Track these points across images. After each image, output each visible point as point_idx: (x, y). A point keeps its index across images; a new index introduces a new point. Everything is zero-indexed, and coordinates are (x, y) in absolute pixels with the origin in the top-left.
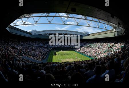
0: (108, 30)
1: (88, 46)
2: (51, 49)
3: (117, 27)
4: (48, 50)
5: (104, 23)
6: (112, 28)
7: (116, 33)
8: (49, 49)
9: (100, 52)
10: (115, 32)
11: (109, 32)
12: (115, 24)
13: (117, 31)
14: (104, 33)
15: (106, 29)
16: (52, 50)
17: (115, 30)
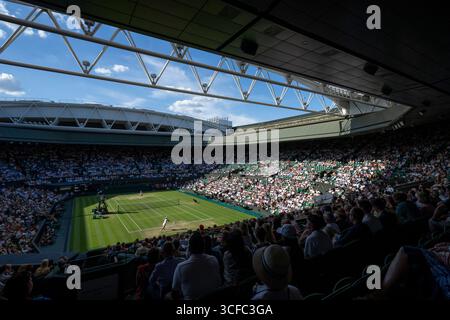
0: (314, 113)
1: (233, 172)
2: (72, 190)
3: (359, 98)
4: (60, 197)
5: (304, 87)
6: (333, 105)
7: (347, 124)
8: (64, 192)
9: (283, 191)
10: (346, 117)
11: (317, 118)
12: (353, 90)
13: (356, 116)
14: (295, 123)
15: (305, 110)
16: (78, 195)
17: (344, 112)
